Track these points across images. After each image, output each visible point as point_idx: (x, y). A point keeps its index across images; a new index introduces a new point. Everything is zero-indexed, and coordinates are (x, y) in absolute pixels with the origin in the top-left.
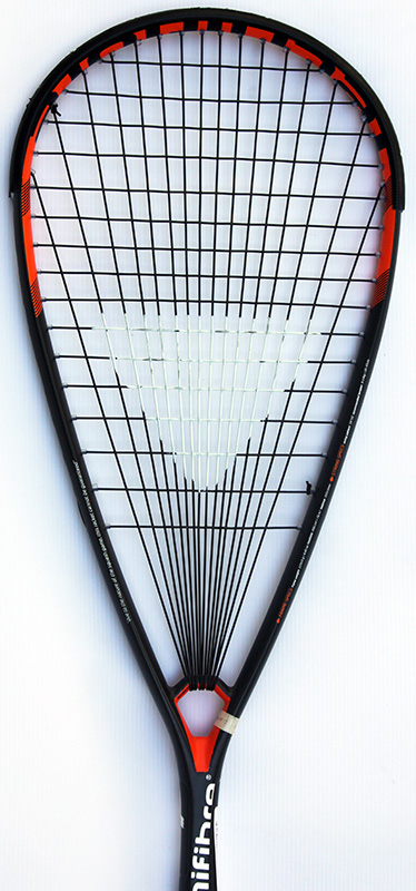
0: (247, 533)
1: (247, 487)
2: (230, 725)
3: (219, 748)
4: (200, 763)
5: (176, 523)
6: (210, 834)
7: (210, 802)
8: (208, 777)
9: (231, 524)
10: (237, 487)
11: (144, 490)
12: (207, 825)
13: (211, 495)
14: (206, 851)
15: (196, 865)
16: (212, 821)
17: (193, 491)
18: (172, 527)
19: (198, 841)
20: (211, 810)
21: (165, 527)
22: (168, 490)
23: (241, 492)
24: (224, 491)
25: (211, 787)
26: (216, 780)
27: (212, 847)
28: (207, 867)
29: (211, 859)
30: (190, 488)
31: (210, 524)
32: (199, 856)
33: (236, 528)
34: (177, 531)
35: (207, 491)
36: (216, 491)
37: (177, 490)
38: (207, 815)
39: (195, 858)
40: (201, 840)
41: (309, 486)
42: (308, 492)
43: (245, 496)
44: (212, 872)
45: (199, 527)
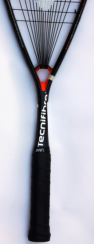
0: (57, 24)
1: (57, 11)
2: (52, 78)
3: (49, 84)
4: (43, 89)
5: (37, 20)
6: (46, 109)
7: (46, 100)
8: (46, 93)
9: (53, 21)
10: (54, 11)
11: (28, 10)
12: (45, 106)
13: (47, 13)
14: (45, 114)
15: (42, 117)
16: (46, 105)
17: (42, 11)
18: (36, 21)
19: (42, 111)
20: (46, 102)
21: (33, 21)
22: (34, 11)
23: (56, 12)
24: (51, 12)
25: (46, 95)
26: (48, 94)
27: (46, 112)
28: (45, 118)
29: (46, 116)
30: (41, 10)
31: (46, 21)
32: (43, 115)
33: (54, 23)
34: (37, 23)
35: (46, 11)
36: (48, 12)
37: (37, 11)
38: (45, 104)
39: (42, 115)
40: (43, 110)
41: (75, 11)
42: (75, 13)
43: (57, 13)
44: (46, 119)
45: (43, 22)
